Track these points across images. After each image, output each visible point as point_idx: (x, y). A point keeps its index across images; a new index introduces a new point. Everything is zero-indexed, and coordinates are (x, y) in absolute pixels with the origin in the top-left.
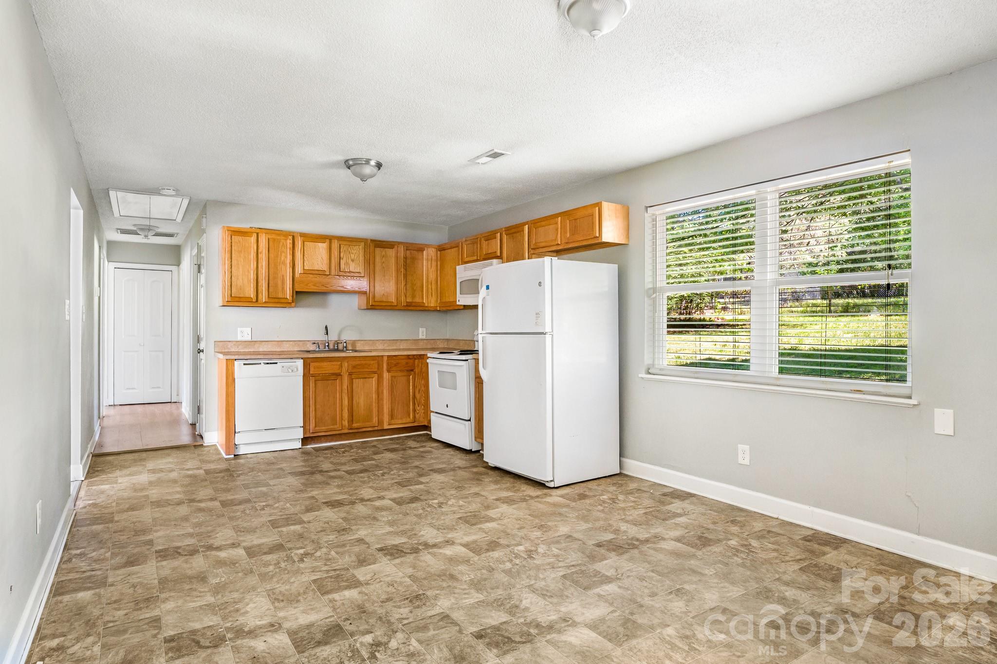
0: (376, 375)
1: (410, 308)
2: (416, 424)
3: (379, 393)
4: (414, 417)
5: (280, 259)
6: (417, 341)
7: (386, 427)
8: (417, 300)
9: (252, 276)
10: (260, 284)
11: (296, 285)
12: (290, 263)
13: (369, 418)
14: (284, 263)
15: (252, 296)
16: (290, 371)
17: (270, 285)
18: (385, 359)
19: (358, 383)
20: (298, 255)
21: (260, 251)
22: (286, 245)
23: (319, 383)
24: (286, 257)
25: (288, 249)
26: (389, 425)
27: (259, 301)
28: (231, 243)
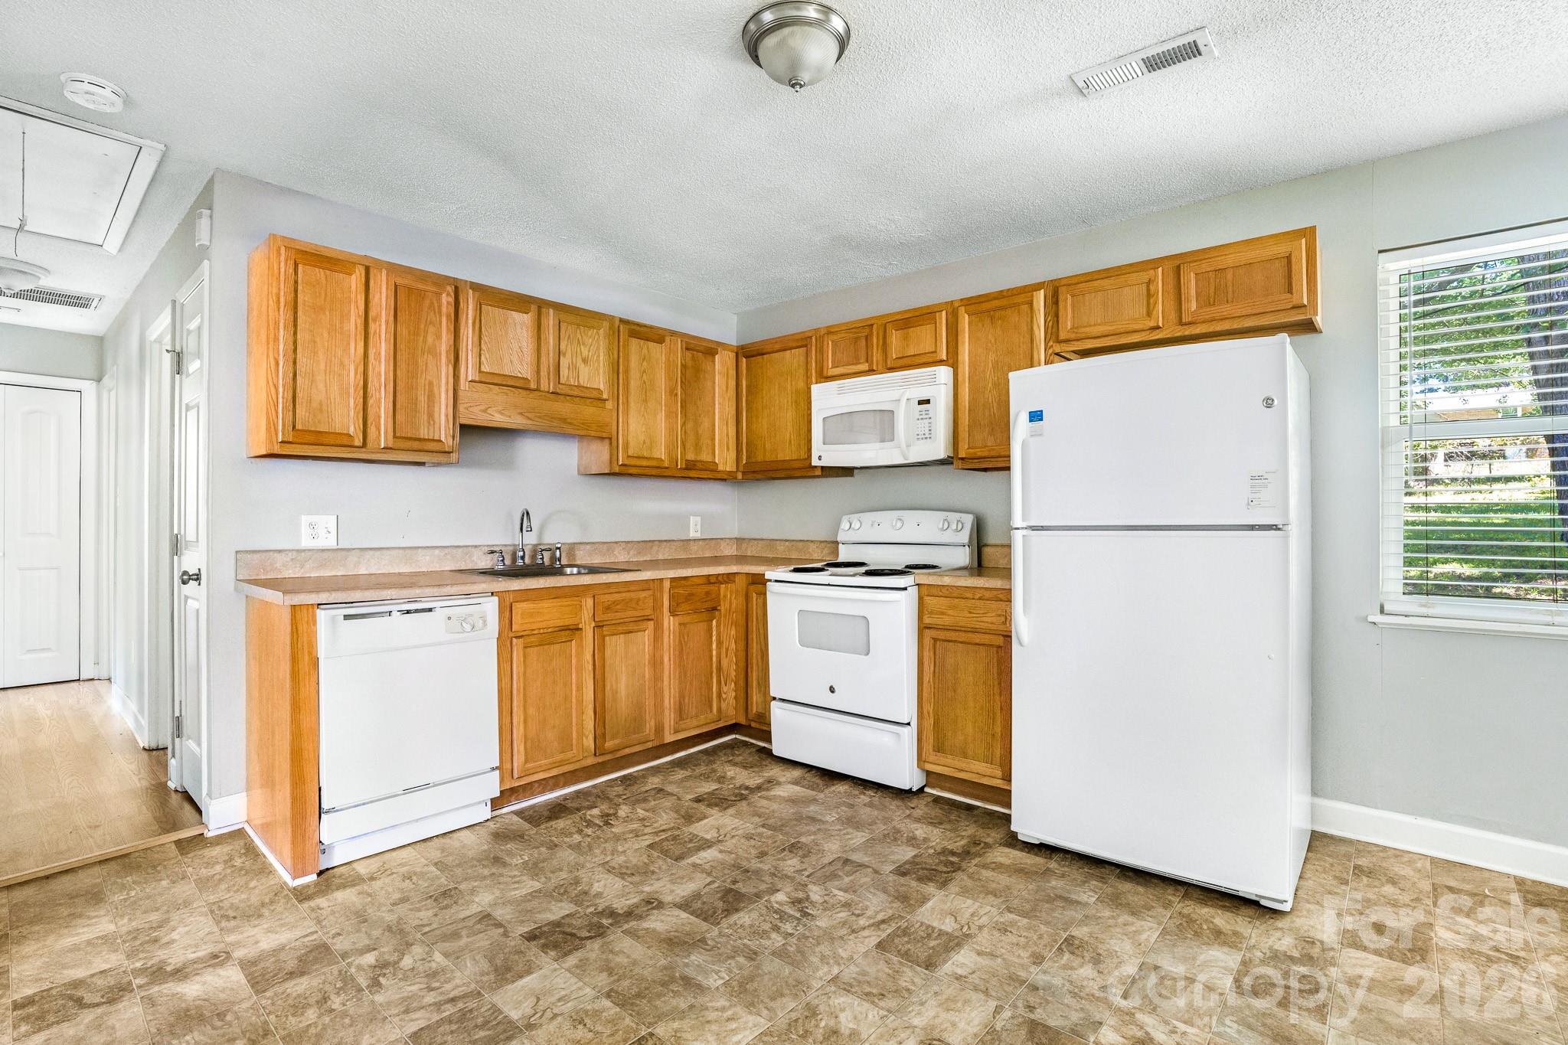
0: (652, 623)
1: (692, 474)
2: (721, 724)
3: (656, 663)
4: (719, 710)
5: (425, 341)
6: (687, 542)
7: (669, 738)
8: (705, 457)
9: (353, 377)
10: (371, 402)
11: (461, 408)
12: (447, 352)
13: (637, 722)
14: (434, 352)
15: (352, 431)
16: (468, 627)
17: (398, 406)
18: (667, 585)
19: (615, 644)
20: (468, 333)
21: (372, 314)
22: (440, 307)
23: (534, 651)
24: (438, 337)
25: (444, 320)
26: (676, 732)
27: (370, 445)
28: (296, 282)
